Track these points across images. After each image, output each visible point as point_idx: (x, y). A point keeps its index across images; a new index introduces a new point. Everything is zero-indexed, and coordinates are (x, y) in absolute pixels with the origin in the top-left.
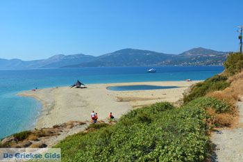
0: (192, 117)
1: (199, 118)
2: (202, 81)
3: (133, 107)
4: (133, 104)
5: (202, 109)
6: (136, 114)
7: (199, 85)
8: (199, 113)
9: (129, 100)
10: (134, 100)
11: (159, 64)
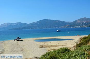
0: (80, 56)
1: (84, 57)
2: (87, 36)
3: (49, 50)
4: (48, 49)
5: (86, 52)
6: (49, 54)
7: (85, 38)
8: (84, 54)
9: (46, 47)
10: (49, 46)
11: (62, 27)
